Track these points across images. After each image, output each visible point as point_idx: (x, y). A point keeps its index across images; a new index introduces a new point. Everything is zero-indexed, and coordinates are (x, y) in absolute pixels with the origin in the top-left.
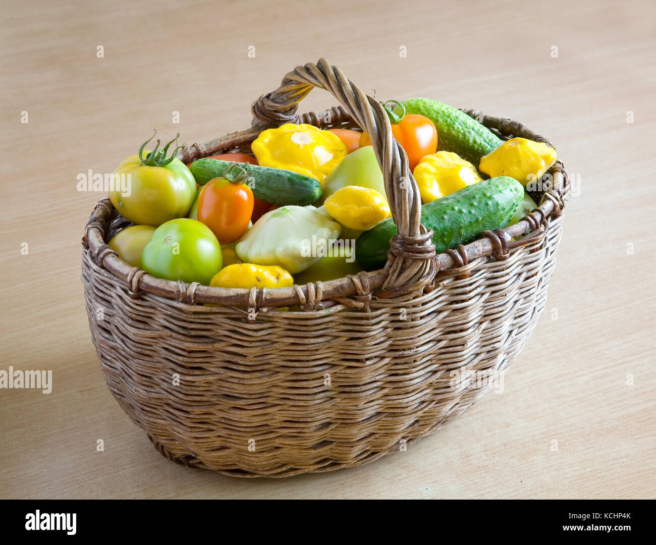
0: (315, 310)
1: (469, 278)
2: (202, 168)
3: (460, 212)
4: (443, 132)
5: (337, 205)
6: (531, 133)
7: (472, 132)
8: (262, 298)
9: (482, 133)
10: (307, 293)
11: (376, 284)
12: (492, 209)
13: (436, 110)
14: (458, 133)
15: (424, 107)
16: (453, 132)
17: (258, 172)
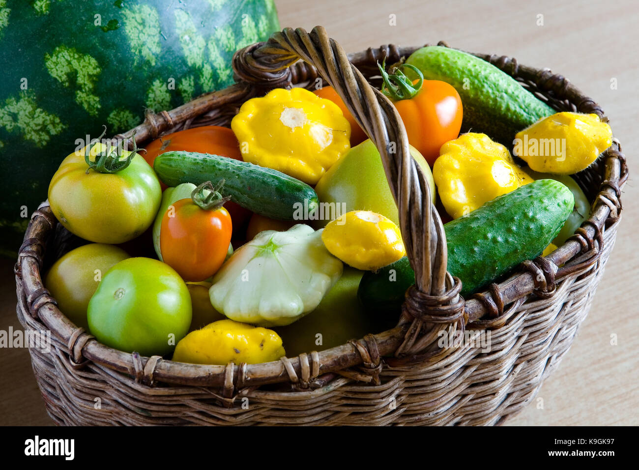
0: (310, 389)
1: (505, 327)
2: (168, 167)
3: (494, 241)
4: (469, 97)
5: (338, 245)
6: (578, 93)
7: (505, 95)
8: (241, 380)
9: (517, 96)
10: (299, 370)
11: (387, 352)
12: (534, 234)
13: (461, 69)
14: (487, 98)
15: (447, 64)
16: (482, 97)
17: (238, 175)
